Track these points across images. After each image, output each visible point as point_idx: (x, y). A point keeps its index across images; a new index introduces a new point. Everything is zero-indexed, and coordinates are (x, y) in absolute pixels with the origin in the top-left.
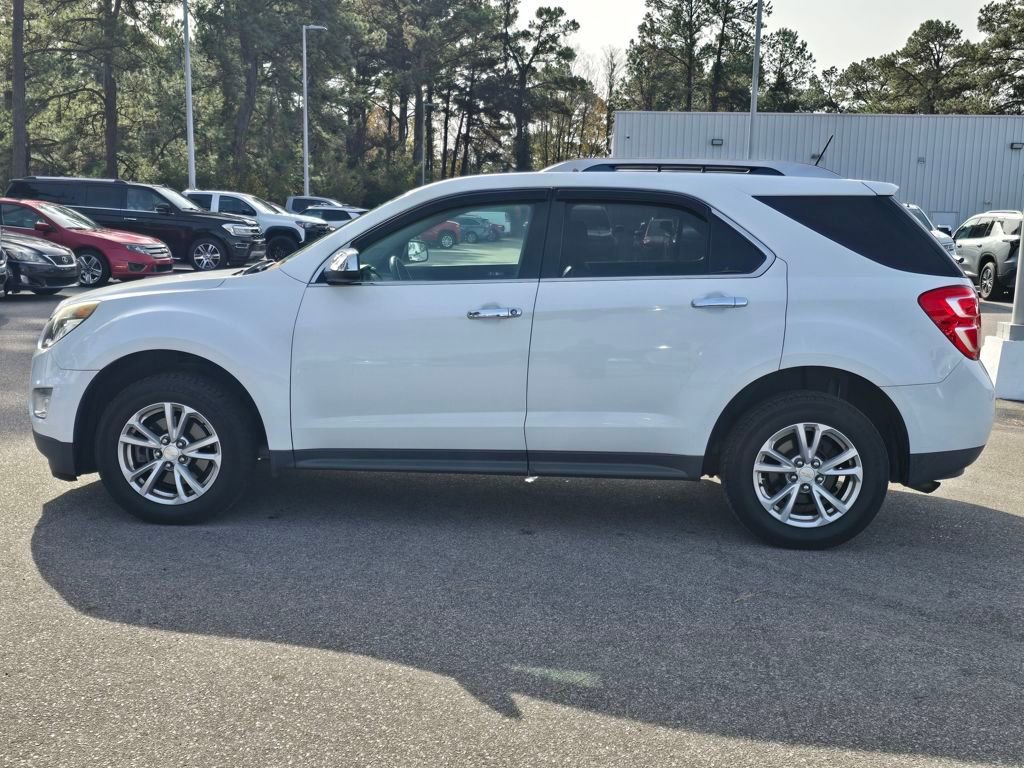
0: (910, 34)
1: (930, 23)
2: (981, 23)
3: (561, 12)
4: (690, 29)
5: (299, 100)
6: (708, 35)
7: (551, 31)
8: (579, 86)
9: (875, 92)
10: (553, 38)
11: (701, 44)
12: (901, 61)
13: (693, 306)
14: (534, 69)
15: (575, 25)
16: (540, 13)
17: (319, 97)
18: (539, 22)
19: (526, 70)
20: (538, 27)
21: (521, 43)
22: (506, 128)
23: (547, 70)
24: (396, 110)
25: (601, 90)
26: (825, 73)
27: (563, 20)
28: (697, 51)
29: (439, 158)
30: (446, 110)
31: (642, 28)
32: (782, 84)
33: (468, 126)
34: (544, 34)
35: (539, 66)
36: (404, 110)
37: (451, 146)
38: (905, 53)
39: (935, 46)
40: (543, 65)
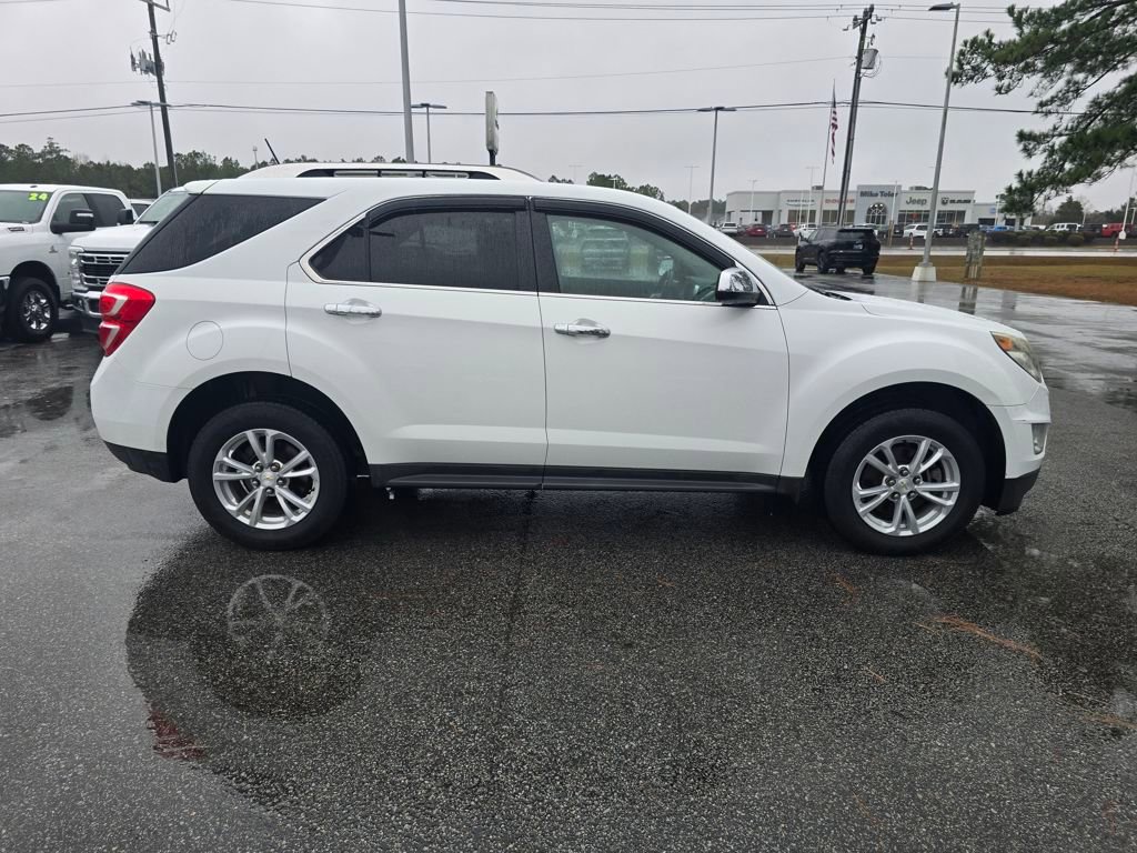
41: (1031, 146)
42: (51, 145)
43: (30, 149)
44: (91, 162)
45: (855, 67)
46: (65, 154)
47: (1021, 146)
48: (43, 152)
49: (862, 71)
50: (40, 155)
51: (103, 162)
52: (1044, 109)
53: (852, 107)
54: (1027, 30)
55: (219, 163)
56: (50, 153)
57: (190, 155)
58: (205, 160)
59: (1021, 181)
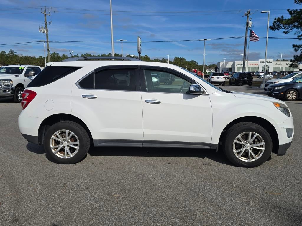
41: (297, 49)
42: (11, 51)
43: (5, 52)
44: (23, 56)
45: (246, 27)
46: (15, 54)
47: (294, 48)
48: (9, 53)
49: (248, 28)
50: (8, 54)
51: (27, 56)
52: (300, 38)
53: (246, 38)
54: (293, 15)
55: (61, 56)
56: (11, 54)
57: (53, 54)
58: (57, 55)
59: (295, 58)
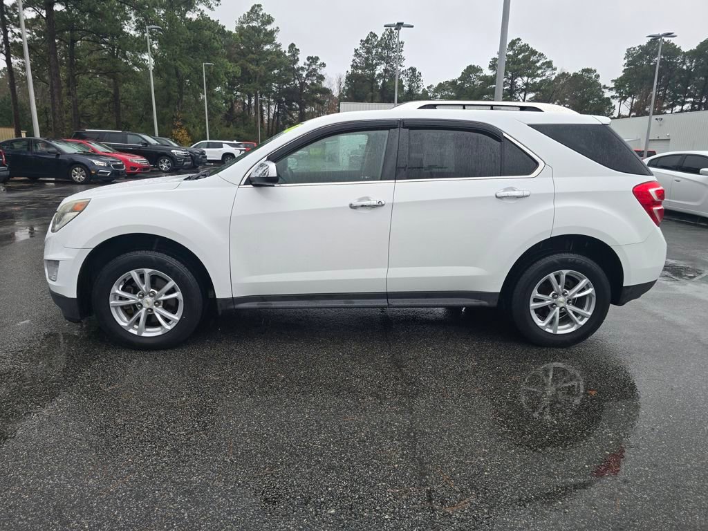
0: (463, 71)
1: (470, 66)
2: (490, 66)
3: (317, 58)
4: (373, 67)
5: (204, 97)
6: (380, 69)
7: (314, 67)
8: (327, 92)
9: (449, 95)
10: (315, 70)
11: (377, 73)
12: (459, 82)
13: (497, 197)
14: (306, 84)
15: (324, 65)
16: (309, 58)
17: (211, 95)
18: (308, 63)
19: (303, 84)
20: (308, 65)
21: (301, 72)
22: (296, 110)
23: (312, 84)
24: (247, 102)
25: (336, 93)
26: (428, 87)
27: (319, 63)
28: (376, 76)
29: (266, 122)
30: (268, 102)
31: (352, 66)
32: (410, 91)
33: (278, 109)
34: (311, 68)
35: (309, 82)
36: (250, 101)
37: (271, 117)
38: (460, 79)
39: (473, 76)
40: (310, 82)
